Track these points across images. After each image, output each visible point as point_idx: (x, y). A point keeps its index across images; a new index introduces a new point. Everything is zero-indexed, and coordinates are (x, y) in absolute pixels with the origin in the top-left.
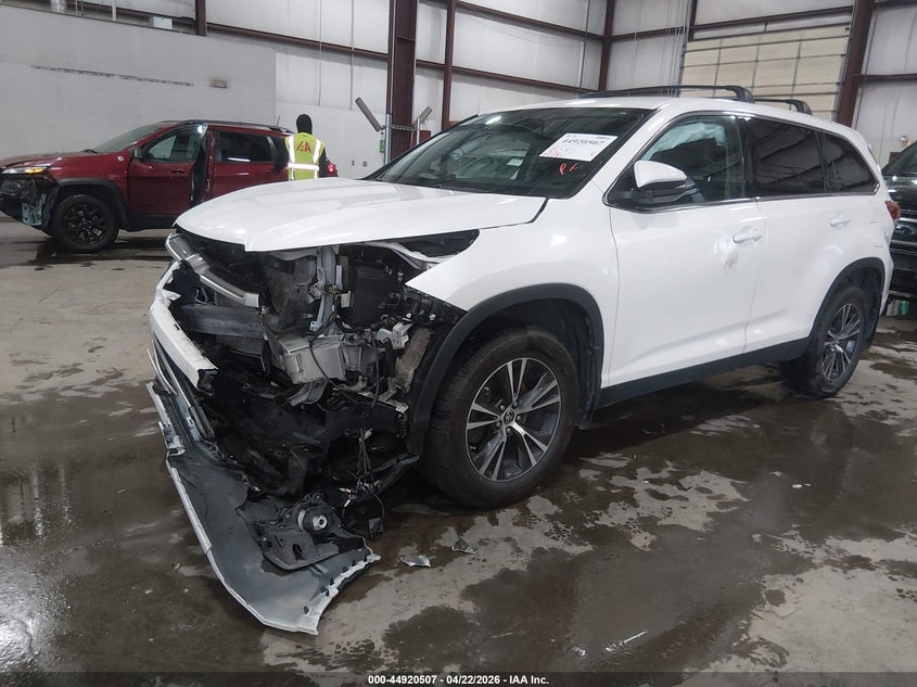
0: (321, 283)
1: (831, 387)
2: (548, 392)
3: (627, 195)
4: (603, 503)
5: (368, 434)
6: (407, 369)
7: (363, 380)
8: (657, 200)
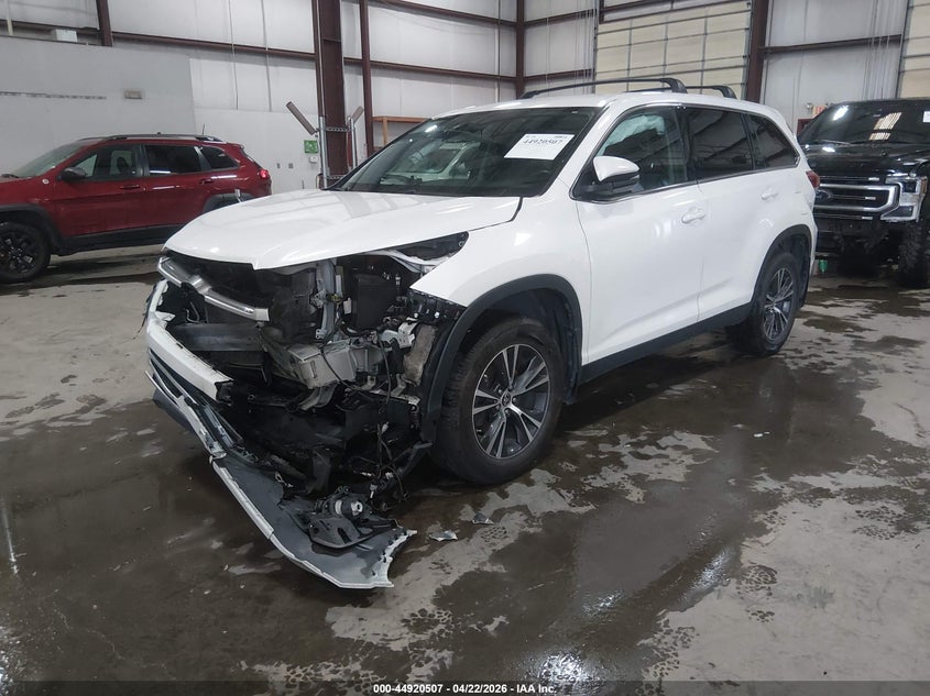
0: (322, 293)
1: (773, 345)
2: (538, 373)
3: (591, 188)
4: (595, 468)
5: (385, 427)
6: (416, 365)
7: (372, 379)
8: (616, 191)
